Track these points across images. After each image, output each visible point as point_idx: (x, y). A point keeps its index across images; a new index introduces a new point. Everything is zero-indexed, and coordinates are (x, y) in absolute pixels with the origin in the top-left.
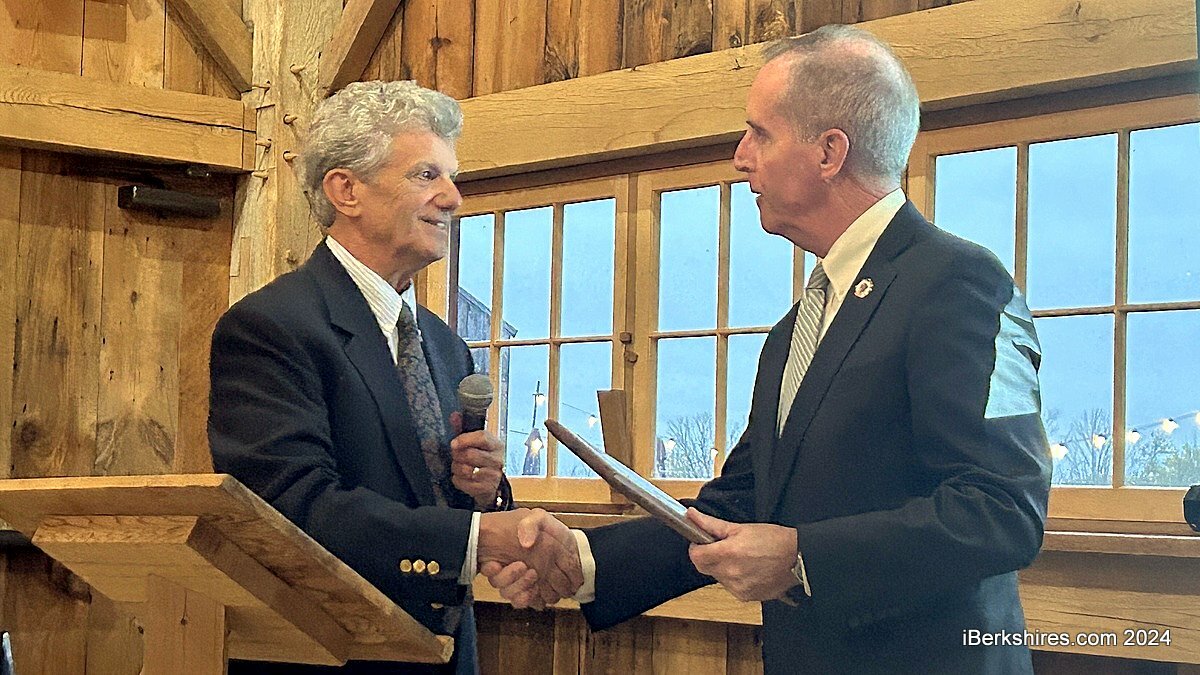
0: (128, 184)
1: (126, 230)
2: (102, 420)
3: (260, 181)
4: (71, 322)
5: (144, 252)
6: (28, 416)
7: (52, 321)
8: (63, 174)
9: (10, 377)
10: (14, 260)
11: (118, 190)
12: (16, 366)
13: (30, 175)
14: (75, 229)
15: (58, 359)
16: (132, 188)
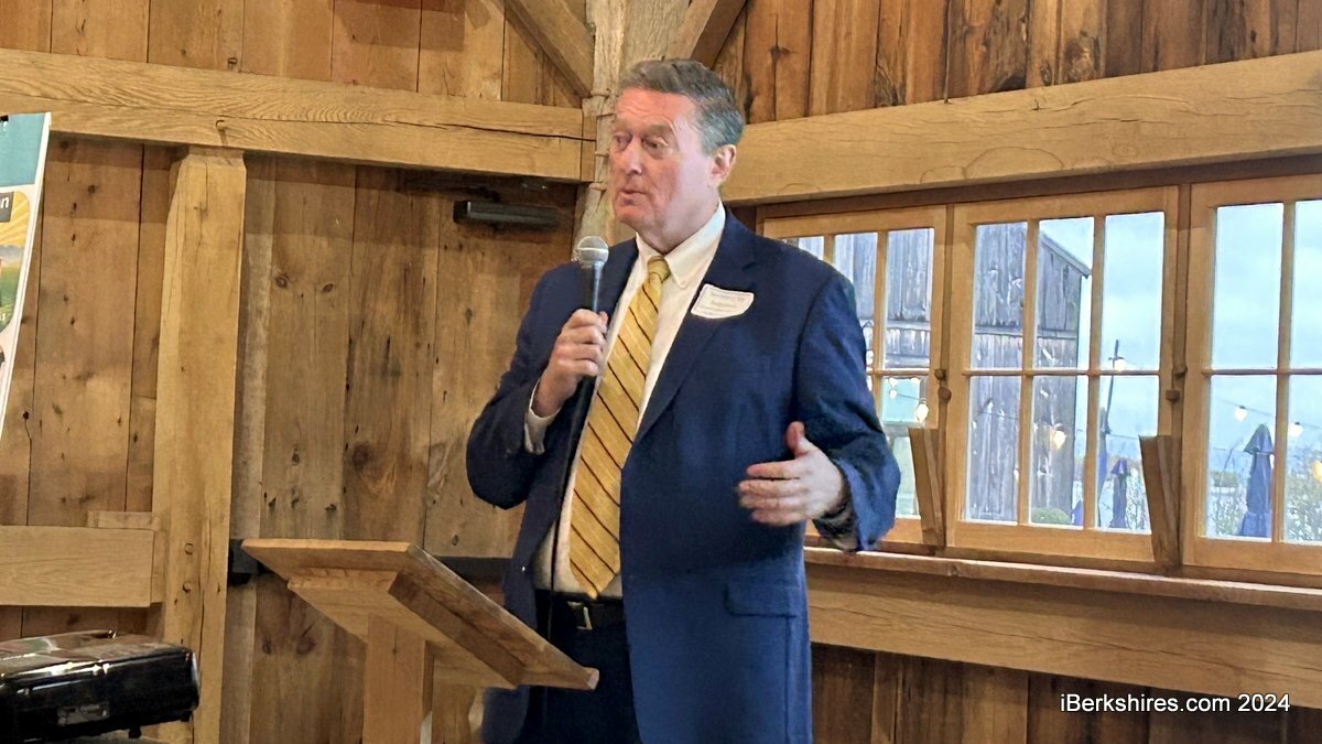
0: (463, 199)
1: (461, 247)
2: (433, 443)
3: (599, 193)
4: (404, 342)
5: (479, 268)
6: (359, 439)
7: (384, 341)
8: (398, 190)
9: (343, 398)
10: (346, 280)
11: (452, 205)
12: (348, 387)
13: (363, 192)
14: (409, 246)
15: (390, 379)
16: (466, 203)
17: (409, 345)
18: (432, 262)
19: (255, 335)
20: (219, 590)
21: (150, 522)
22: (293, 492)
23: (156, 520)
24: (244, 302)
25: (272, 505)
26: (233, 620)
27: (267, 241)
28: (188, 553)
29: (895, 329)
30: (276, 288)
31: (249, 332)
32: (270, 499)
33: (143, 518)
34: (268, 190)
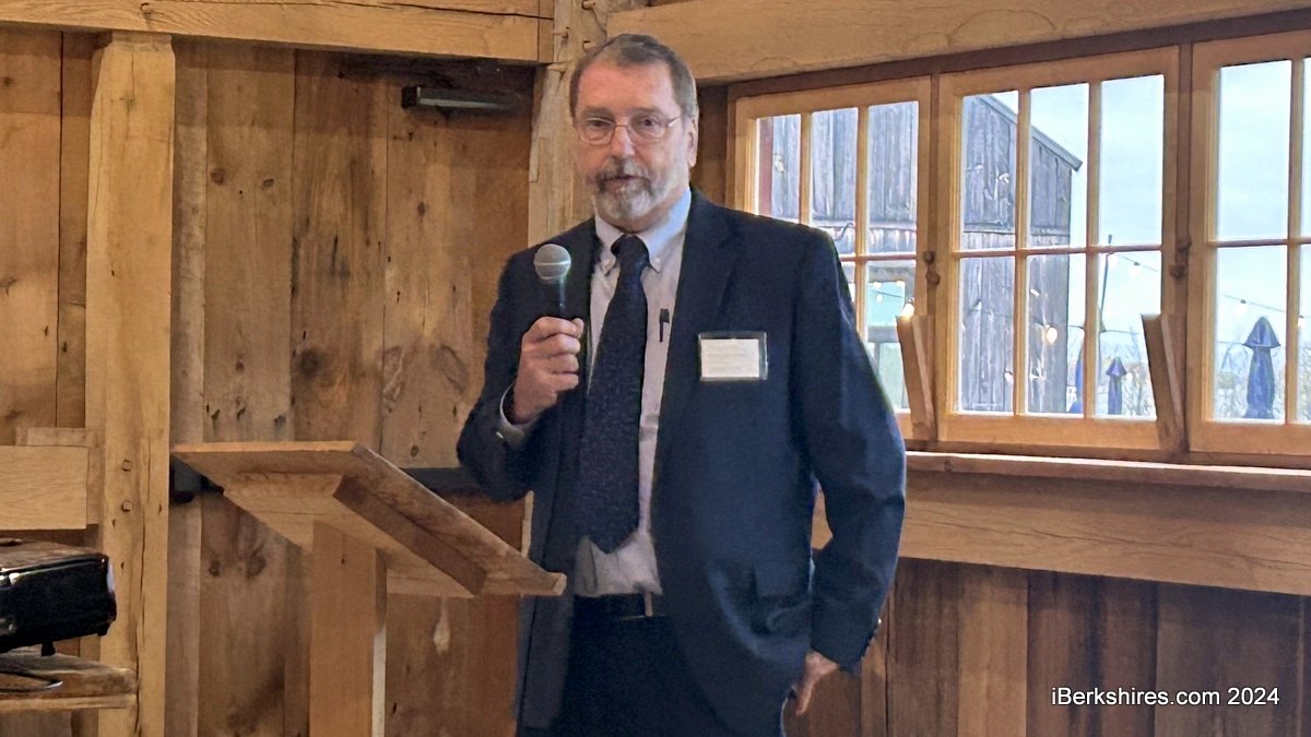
0: (411, 83)
1: (411, 135)
2: (387, 347)
3: (557, 75)
4: (353, 239)
5: (431, 159)
6: (308, 344)
7: (332, 239)
8: (341, 76)
9: (288, 301)
10: (288, 173)
11: (400, 89)
12: (294, 290)
13: (303, 79)
14: (355, 137)
15: (338, 280)
16: (415, 89)
17: (359, 244)
18: (381, 153)
19: (190, 236)
20: (160, 509)
21: (84, 437)
22: (238, 403)
23: (90, 436)
24: (177, 201)
25: (215, 417)
26: (177, 540)
27: (200, 133)
28: (125, 470)
29: (878, 229)
30: (213, 185)
31: (185, 230)
32: (212, 413)
33: (76, 436)
34: (198, 76)
